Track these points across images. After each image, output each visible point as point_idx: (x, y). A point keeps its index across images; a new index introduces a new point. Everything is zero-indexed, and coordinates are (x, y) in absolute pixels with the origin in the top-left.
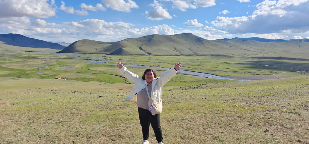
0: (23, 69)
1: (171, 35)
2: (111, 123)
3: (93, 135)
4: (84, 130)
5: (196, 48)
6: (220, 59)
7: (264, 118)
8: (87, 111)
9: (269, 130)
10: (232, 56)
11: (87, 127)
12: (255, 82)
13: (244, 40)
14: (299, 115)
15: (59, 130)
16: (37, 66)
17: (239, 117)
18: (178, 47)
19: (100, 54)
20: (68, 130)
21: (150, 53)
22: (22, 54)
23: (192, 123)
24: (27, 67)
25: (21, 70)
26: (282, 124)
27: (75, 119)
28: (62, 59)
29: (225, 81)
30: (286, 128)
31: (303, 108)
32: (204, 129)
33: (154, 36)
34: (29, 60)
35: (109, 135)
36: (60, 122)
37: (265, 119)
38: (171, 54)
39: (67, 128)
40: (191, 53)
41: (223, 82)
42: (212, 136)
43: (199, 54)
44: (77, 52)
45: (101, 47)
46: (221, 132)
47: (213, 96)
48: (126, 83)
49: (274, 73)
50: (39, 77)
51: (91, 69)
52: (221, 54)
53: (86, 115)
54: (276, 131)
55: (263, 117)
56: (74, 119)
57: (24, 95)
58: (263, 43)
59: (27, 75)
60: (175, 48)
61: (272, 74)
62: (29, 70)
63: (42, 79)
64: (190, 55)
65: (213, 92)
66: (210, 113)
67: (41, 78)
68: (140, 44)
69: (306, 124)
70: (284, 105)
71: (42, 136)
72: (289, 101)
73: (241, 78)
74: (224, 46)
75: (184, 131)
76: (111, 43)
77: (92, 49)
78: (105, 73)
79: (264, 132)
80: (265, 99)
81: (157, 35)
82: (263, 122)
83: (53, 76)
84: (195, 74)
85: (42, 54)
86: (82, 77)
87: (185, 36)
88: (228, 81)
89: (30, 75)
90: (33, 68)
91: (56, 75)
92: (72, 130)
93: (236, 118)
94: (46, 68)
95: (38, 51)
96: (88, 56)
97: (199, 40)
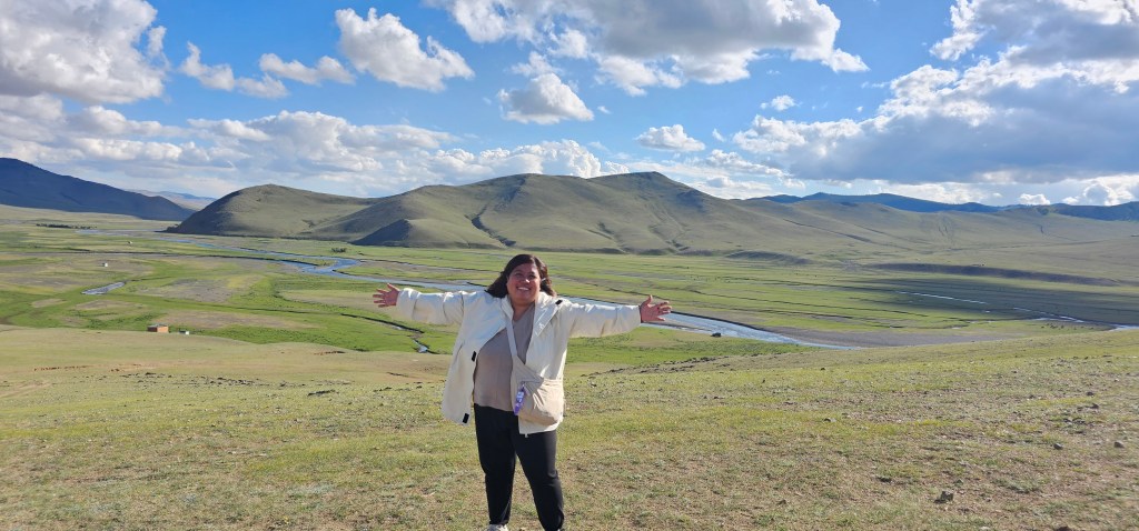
0: (22, 290)
1: (589, 177)
2: (361, 477)
3: (295, 517)
4: (257, 500)
5: (677, 225)
6: (763, 267)
7: (932, 458)
8: (269, 439)
9: (952, 496)
10: (806, 257)
11: (269, 489)
12: (890, 351)
13: (848, 203)
14: (1057, 448)
15: (159, 500)
16: (80, 280)
17: (840, 453)
18: (615, 221)
19: (325, 239)
20: (194, 501)
21: (510, 239)
22: (23, 235)
23: (669, 474)
24: (40, 284)
25: (14, 294)
26: (998, 477)
27: (222, 466)
28: (178, 255)
29: (785, 348)
30: (1013, 488)
31: (1070, 426)
32: (715, 493)
33: (527, 180)
34: (47, 258)
35: (353, 517)
36: (164, 477)
37: (935, 461)
38: (588, 247)
39: (189, 493)
40: (659, 243)
41: (776, 350)
42: (746, 513)
43: (689, 250)
44: (238, 230)
45: (327, 216)
46: (780, 503)
47: (745, 390)
48: (417, 350)
49: (957, 323)
50: (86, 322)
51: (287, 294)
52: (768, 250)
53: (264, 451)
54: (977, 500)
55: (928, 453)
56: (217, 467)
57: (22, 392)
58: (915, 215)
59: (38, 313)
60: (602, 225)
61: (951, 327)
62: (49, 297)
63: (94, 331)
64: (655, 253)
65: (741, 378)
66: (734, 440)
67: (93, 327)
68: (473, 207)
69: (1082, 476)
70: (1000, 417)
71: (90, 520)
72: (1015, 407)
73: (839, 340)
74: (780, 221)
75: (643, 498)
76: (367, 202)
77: (295, 222)
78: (342, 311)
79: (937, 501)
80: (932, 401)
81: (539, 176)
82: (927, 471)
83: (139, 319)
84: (675, 322)
85: (100, 234)
86: (251, 325)
87: (640, 183)
88: (792, 348)
89: (50, 316)
90: (63, 289)
91: (150, 317)
92: (209, 502)
93: (830, 457)
94: (112, 288)
95: (86, 224)
96: (277, 246)
97: (690, 199)
